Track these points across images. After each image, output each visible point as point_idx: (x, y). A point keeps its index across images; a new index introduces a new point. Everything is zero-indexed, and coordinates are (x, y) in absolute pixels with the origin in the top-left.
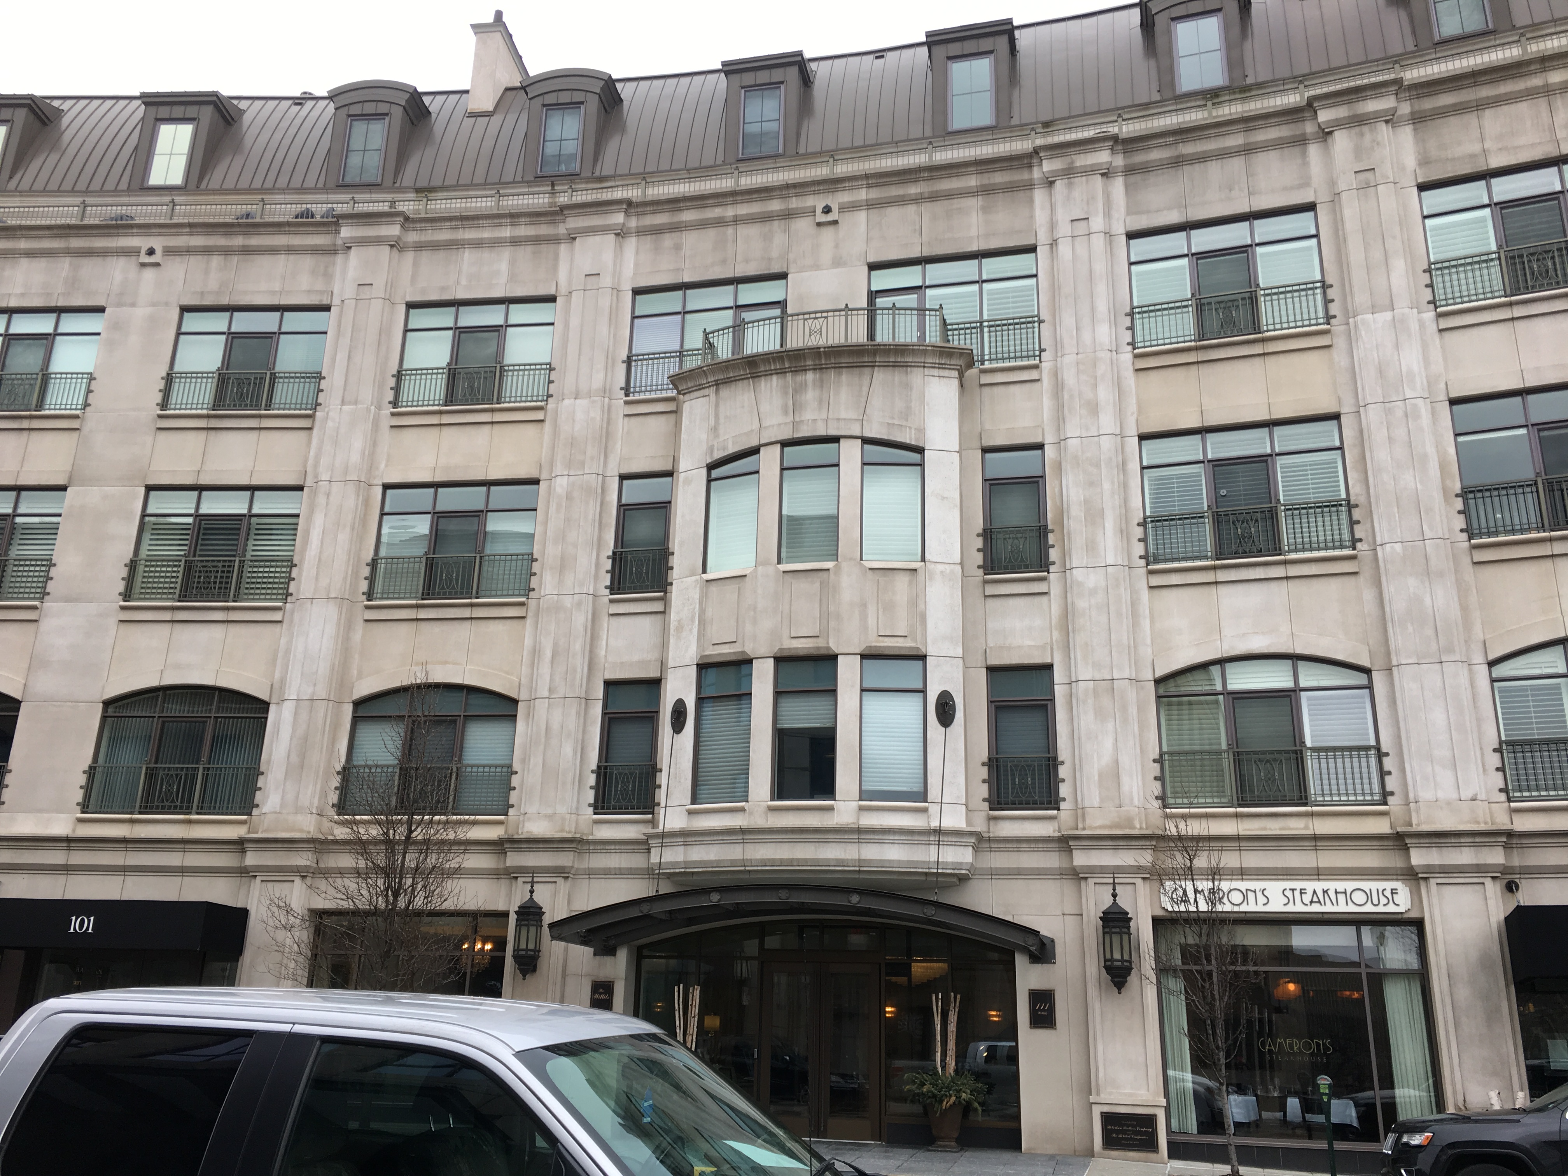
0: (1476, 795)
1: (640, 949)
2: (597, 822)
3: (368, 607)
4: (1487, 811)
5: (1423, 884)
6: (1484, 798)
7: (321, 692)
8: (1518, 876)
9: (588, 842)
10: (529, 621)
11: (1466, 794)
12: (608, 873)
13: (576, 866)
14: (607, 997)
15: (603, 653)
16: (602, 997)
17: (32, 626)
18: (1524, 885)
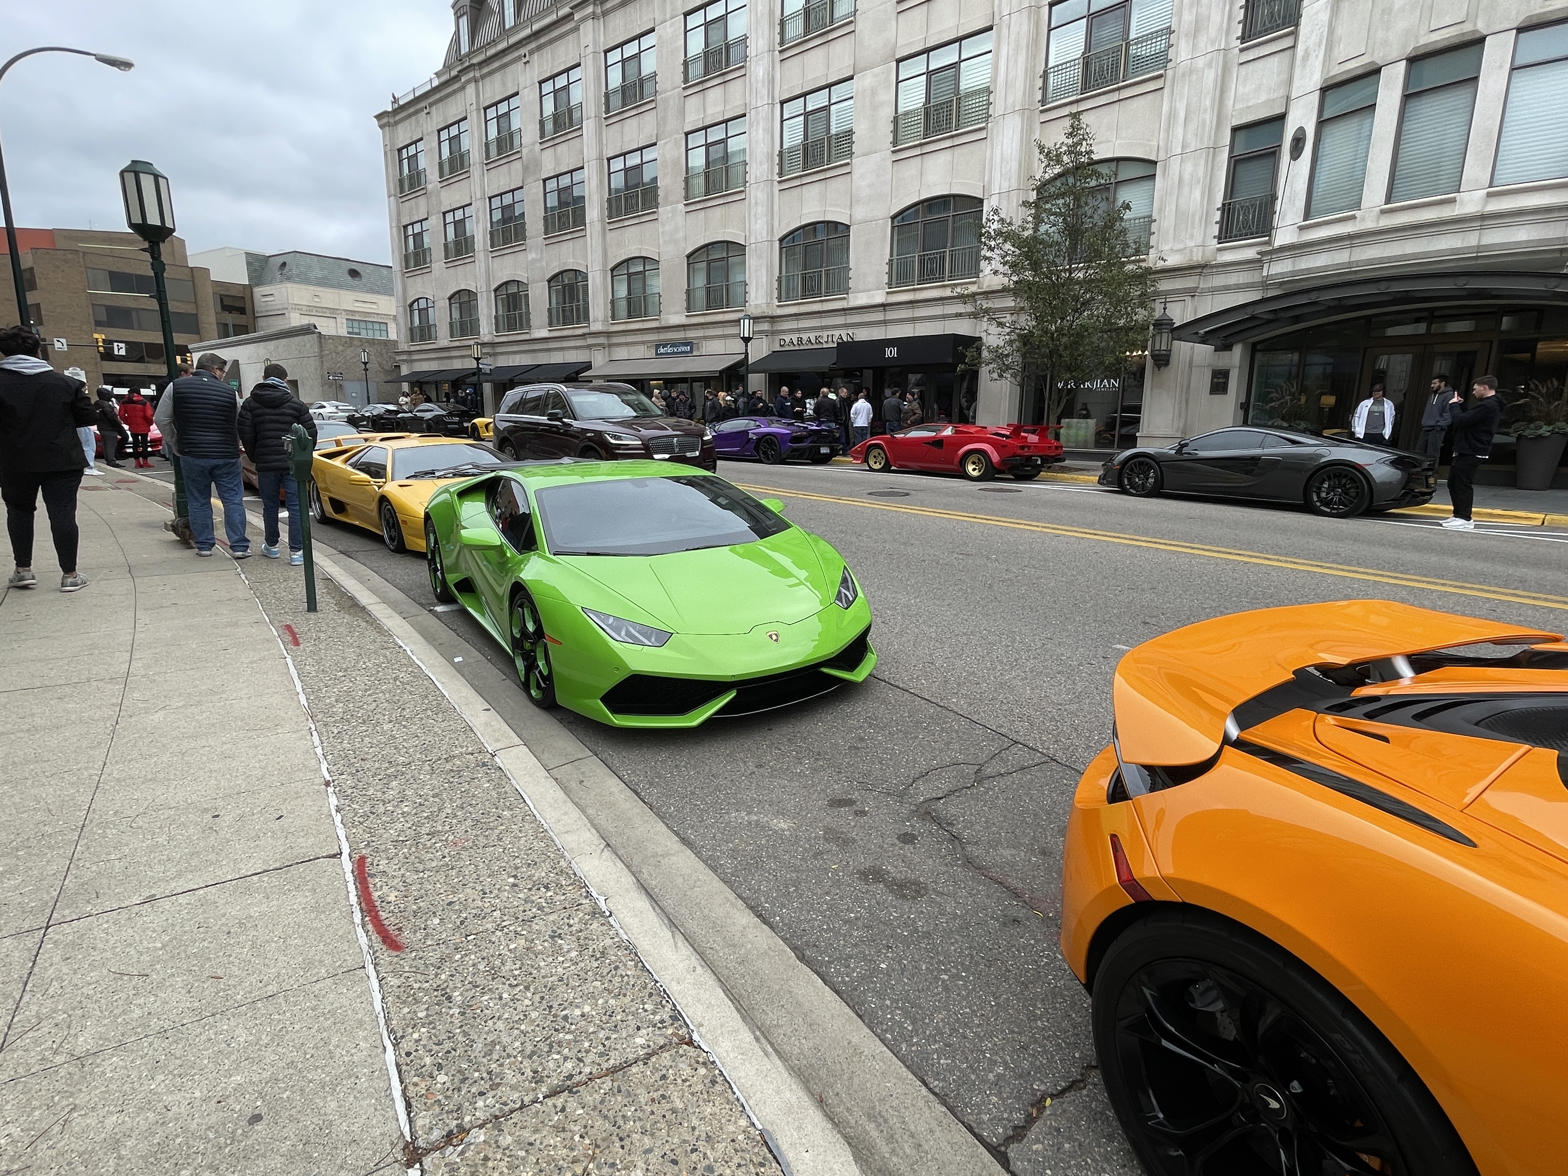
1: (1254, 345)
2: (1219, 250)
3: (1042, 112)
7: (1015, 185)
9: (1212, 267)
10: (1166, 91)
12: (1227, 289)
13: (1201, 286)
14: (1224, 380)
15: (1231, 102)
16: (1221, 380)
17: (848, 177)
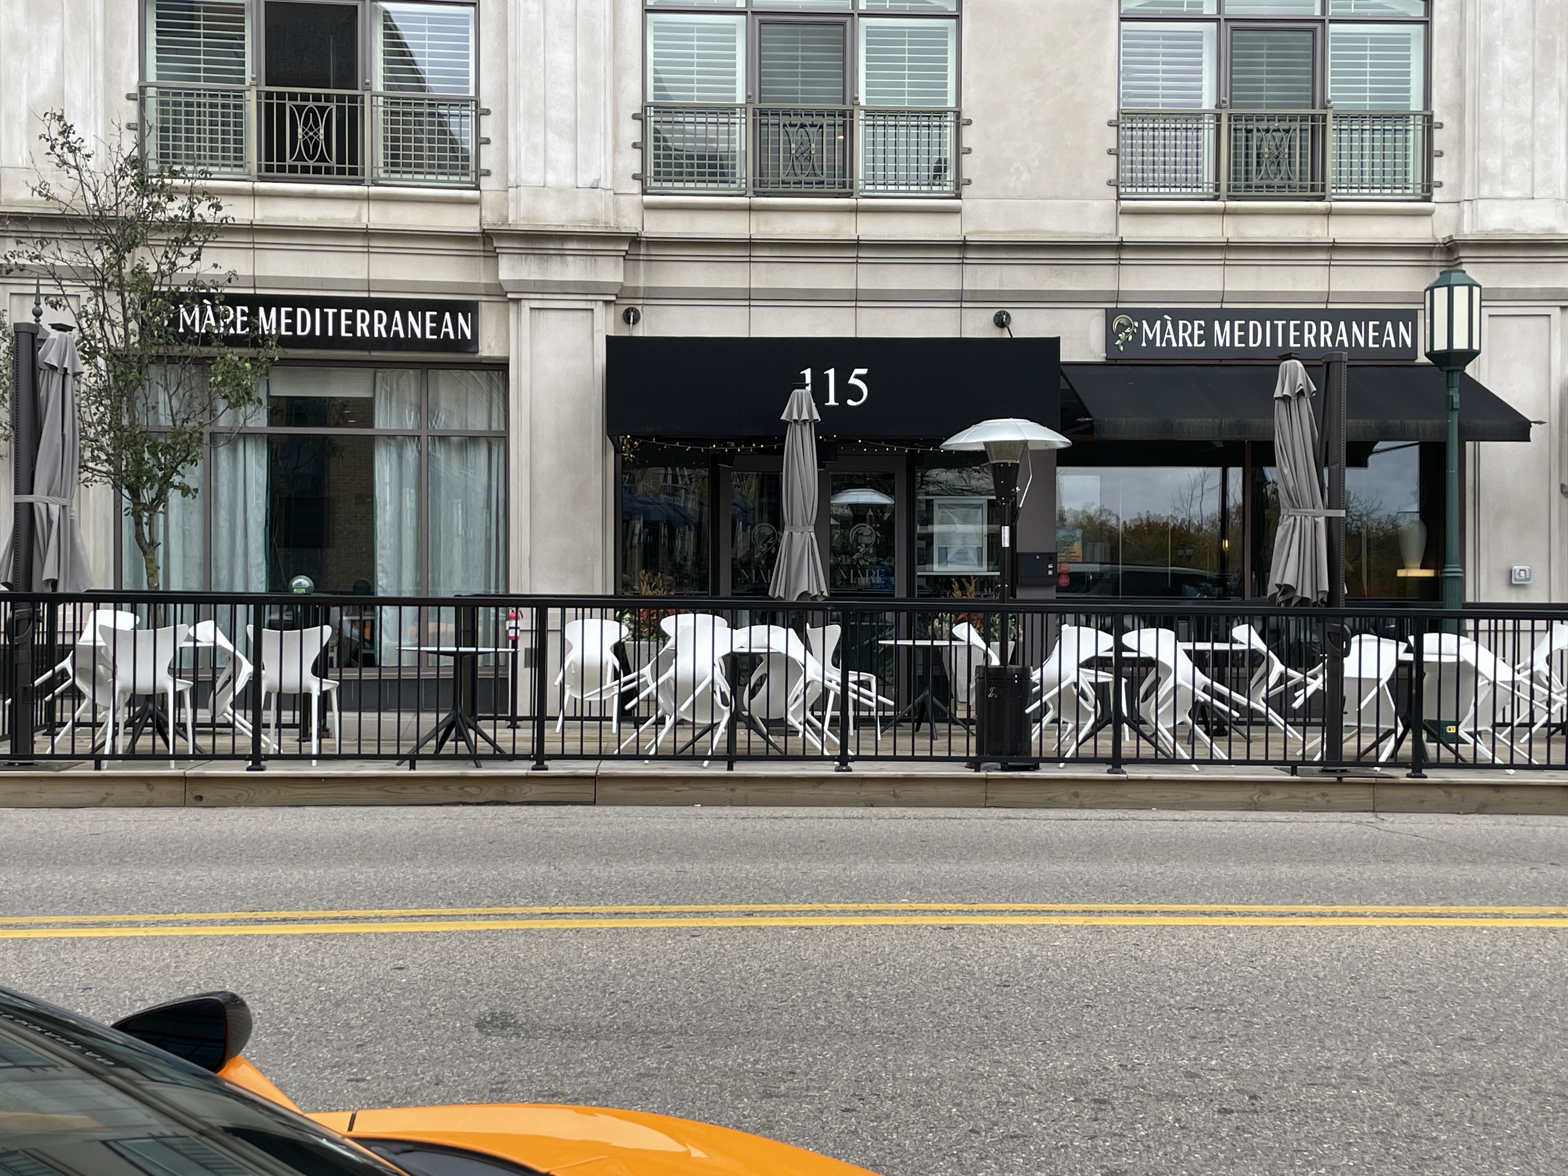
0: (599, 180)
4: (611, 206)
5: (512, 307)
6: (609, 186)
8: (640, 302)
11: (585, 179)
18: (645, 314)
